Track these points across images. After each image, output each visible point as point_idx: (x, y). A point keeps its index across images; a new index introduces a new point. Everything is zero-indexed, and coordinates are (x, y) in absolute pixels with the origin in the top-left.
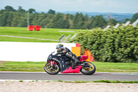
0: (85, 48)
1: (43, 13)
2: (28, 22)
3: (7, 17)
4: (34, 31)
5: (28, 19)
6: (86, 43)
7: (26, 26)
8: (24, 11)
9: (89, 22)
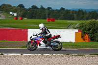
0: (84, 33)
1: (57, 10)
2: (47, 16)
3: (33, 13)
4: (51, 22)
5: (47, 14)
6: (85, 29)
7: (46, 19)
8: (44, 8)
9: (87, 16)
